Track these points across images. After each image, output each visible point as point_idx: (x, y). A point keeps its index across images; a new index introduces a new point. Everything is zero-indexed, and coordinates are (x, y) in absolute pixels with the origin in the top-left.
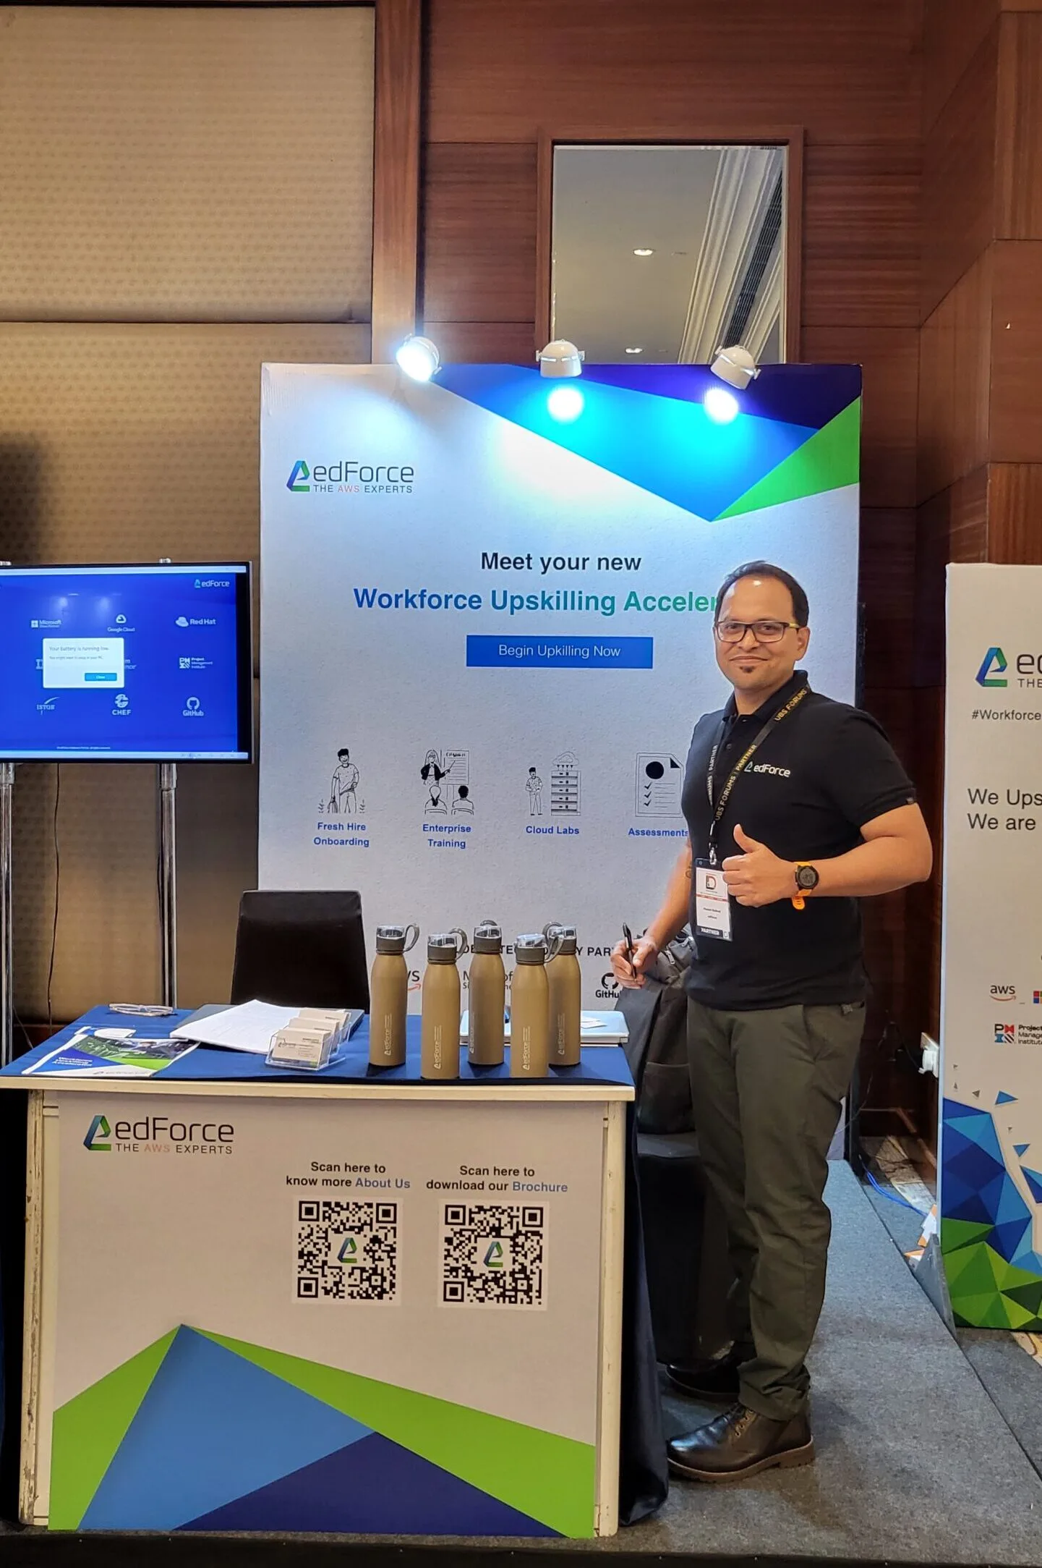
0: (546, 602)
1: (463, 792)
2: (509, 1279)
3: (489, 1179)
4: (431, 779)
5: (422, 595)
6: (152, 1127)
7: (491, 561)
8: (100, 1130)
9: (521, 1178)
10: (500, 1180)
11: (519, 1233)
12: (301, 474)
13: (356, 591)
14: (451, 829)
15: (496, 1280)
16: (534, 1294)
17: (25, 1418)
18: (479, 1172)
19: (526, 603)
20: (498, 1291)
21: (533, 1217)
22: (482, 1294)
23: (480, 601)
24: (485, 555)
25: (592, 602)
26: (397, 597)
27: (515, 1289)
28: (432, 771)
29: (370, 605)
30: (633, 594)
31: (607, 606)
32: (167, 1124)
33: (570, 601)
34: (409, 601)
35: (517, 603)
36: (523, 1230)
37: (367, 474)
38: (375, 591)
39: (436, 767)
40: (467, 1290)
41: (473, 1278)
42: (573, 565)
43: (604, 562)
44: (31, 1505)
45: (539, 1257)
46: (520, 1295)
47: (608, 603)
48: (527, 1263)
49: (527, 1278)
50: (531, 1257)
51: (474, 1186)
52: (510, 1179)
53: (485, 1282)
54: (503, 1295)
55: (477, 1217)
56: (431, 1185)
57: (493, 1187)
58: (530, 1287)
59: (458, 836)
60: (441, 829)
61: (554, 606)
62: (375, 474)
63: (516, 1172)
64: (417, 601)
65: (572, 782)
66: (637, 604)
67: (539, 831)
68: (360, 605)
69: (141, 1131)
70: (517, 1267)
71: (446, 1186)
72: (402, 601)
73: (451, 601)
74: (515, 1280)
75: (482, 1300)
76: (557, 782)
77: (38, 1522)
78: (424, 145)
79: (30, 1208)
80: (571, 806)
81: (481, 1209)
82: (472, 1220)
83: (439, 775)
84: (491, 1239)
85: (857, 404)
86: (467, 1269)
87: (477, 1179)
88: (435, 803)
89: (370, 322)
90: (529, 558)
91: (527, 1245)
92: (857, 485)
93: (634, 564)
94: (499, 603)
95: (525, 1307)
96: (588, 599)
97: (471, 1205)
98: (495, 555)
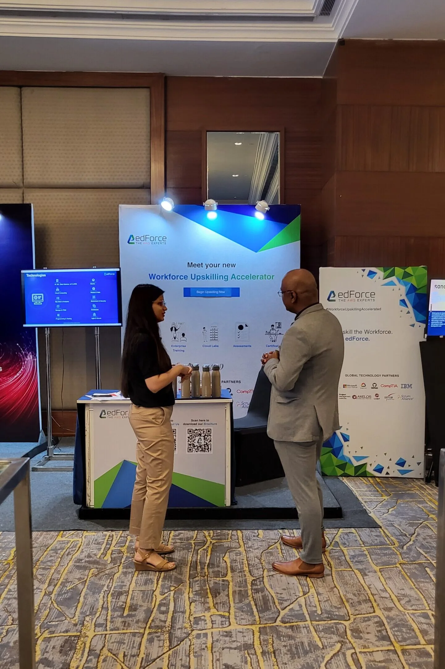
0: (207, 277)
1: (183, 335)
2: (203, 446)
3: (198, 422)
4: (174, 331)
5: (170, 276)
6: (116, 412)
7: (190, 265)
8: (103, 413)
9: (206, 422)
10: (201, 422)
11: (205, 435)
12: (132, 239)
13: (149, 274)
14: (180, 346)
15: (200, 447)
16: (209, 450)
17: (87, 483)
18: (196, 421)
19: (201, 278)
20: (201, 449)
21: (209, 431)
22: (197, 450)
23: (187, 277)
24: (188, 263)
25: (221, 277)
26: (162, 276)
27: (205, 449)
28: (174, 329)
29: (154, 278)
30: (233, 275)
31: (226, 278)
32: (120, 411)
33: (214, 277)
34: (166, 277)
35: (199, 277)
36: (207, 434)
37: (152, 239)
38: (155, 275)
39: (175, 328)
40: (193, 449)
41: (195, 446)
42: (215, 266)
43: (224, 265)
44: (90, 503)
45: (210, 441)
46: (206, 450)
47: (226, 277)
48: (208, 442)
49: (208, 446)
50: (208, 441)
51: (195, 424)
52: (203, 422)
53: (198, 447)
54: (202, 450)
55: (195, 432)
56: (184, 424)
57: (199, 424)
58: (208, 448)
59: (182, 348)
60: (177, 346)
61: (210, 278)
62: (155, 239)
63: (205, 421)
64: (168, 277)
65: (216, 331)
66: (235, 278)
67: (206, 346)
68: (151, 279)
69: (114, 413)
70: (205, 443)
71: (188, 424)
72: (164, 277)
73: (179, 277)
74: (205, 447)
75: (197, 452)
76: (212, 331)
77: (91, 507)
78: (166, 131)
79: (86, 433)
80: (216, 339)
81: (196, 430)
82: (194, 432)
83: (176, 330)
84: (199, 437)
85: (299, 217)
86: (193, 444)
87: (195, 422)
88: (175, 338)
89: (150, 188)
90: (202, 264)
91: (207, 438)
92: (299, 241)
93: (233, 266)
94: (193, 278)
95: (207, 453)
96: (220, 276)
97: (194, 429)
98: (192, 263)
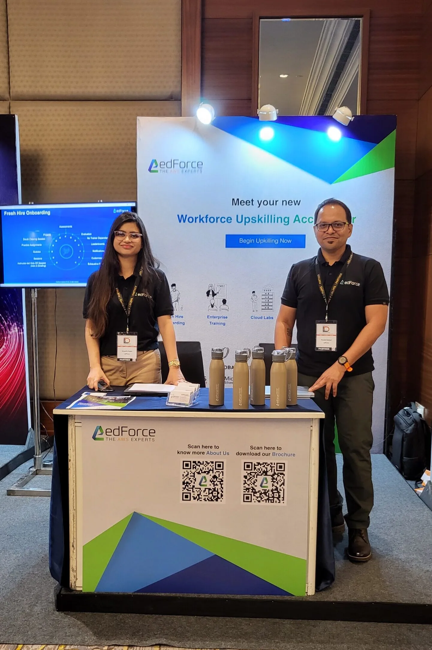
0: (260, 220)
1: (224, 302)
2: (270, 493)
3: (262, 451)
4: (211, 296)
5: (207, 217)
6: (121, 430)
7: (236, 202)
8: (99, 432)
9: (276, 451)
10: (267, 451)
11: (275, 474)
12: (154, 165)
13: (178, 216)
14: (219, 318)
15: (265, 493)
16: (281, 499)
17: (71, 549)
18: (258, 448)
19: (251, 220)
20: (266, 498)
21: (281, 467)
22: (259, 499)
23: (231, 219)
24: (233, 199)
25: (280, 219)
26: (196, 218)
27: (273, 497)
28: (211, 293)
29: (184, 221)
30: (297, 216)
31: (286, 221)
32: (127, 429)
33: (270, 219)
34: (201, 220)
35: (247, 220)
36: (277, 472)
37: (182, 165)
38: (186, 216)
39: (213, 291)
40: (253, 497)
41: (255, 493)
42: (272, 203)
43: (285, 202)
44: (75, 582)
45: (283, 484)
46: (275, 499)
48: (278, 486)
49: (278, 492)
50: (280, 484)
51: (256, 454)
52: (271, 451)
53: (261, 494)
54: (268, 499)
55: (257, 467)
56: (238, 454)
57: (264, 454)
58: (279, 496)
59: (222, 320)
60: (215, 317)
61: (263, 221)
62: (186, 165)
63: (274, 448)
64: (204, 220)
65: (270, 297)
66: (299, 220)
67: (256, 318)
68: (180, 221)
69: (116, 432)
70: (274, 488)
71: (244, 454)
72: (198, 220)
73: (219, 220)
74: (273, 493)
75: (259, 501)
76: (264, 297)
77: (78, 589)
78: (203, 19)
79: (70, 465)
80: (270, 308)
81: (259, 464)
82: (255, 468)
83: (214, 295)
84: (263, 476)
85: (394, 133)
86: (253, 489)
87: (257, 451)
88: (212, 306)
89: (180, 100)
90: (252, 201)
91: (278, 479)
92: (394, 168)
93: (298, 203)
94: (240, 220)
95: (278, 504)
96: (278, 218)
97: (255, 462)
98: (238, 199)
